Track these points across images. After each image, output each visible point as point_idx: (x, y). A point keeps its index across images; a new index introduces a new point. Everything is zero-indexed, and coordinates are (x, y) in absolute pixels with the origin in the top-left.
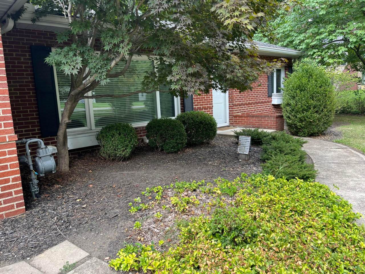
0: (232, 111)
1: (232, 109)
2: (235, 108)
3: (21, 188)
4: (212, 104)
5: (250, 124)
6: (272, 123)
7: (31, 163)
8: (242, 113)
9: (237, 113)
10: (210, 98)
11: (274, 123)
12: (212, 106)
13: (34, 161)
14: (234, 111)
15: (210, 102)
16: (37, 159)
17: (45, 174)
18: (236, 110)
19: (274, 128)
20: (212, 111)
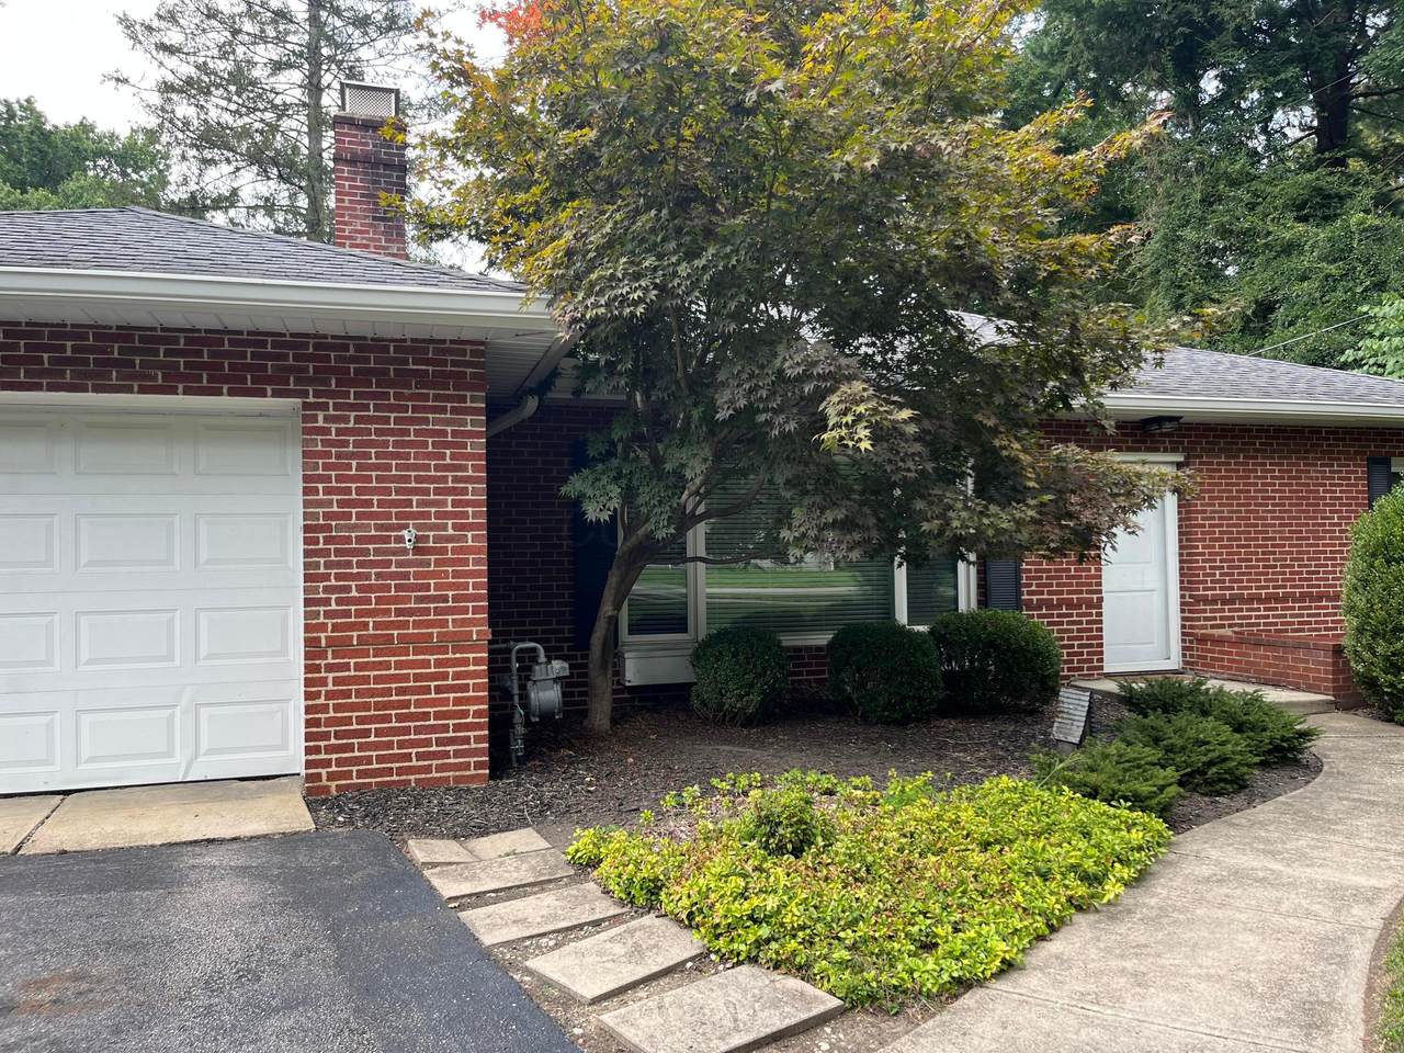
0: (1191, 619)
1: (1190, 611)
2: (1205, 611)
3: (487, 732)
4: (1100, 592)
5: (1248, 671)
6: (1319, 671)
7: (516, 691)
8: (1236, 629)
9: (1213, 627)
10: (1093, 572)
11: (1326, 672)
12: (1101, 600)
13: (523, 687)
14: (1199, 619)
15: (1090, 584)
16: (529, 684)
17: (539, 716)
18: (1206, 619)
19: (1326, 688)
20: (1100, 614)
